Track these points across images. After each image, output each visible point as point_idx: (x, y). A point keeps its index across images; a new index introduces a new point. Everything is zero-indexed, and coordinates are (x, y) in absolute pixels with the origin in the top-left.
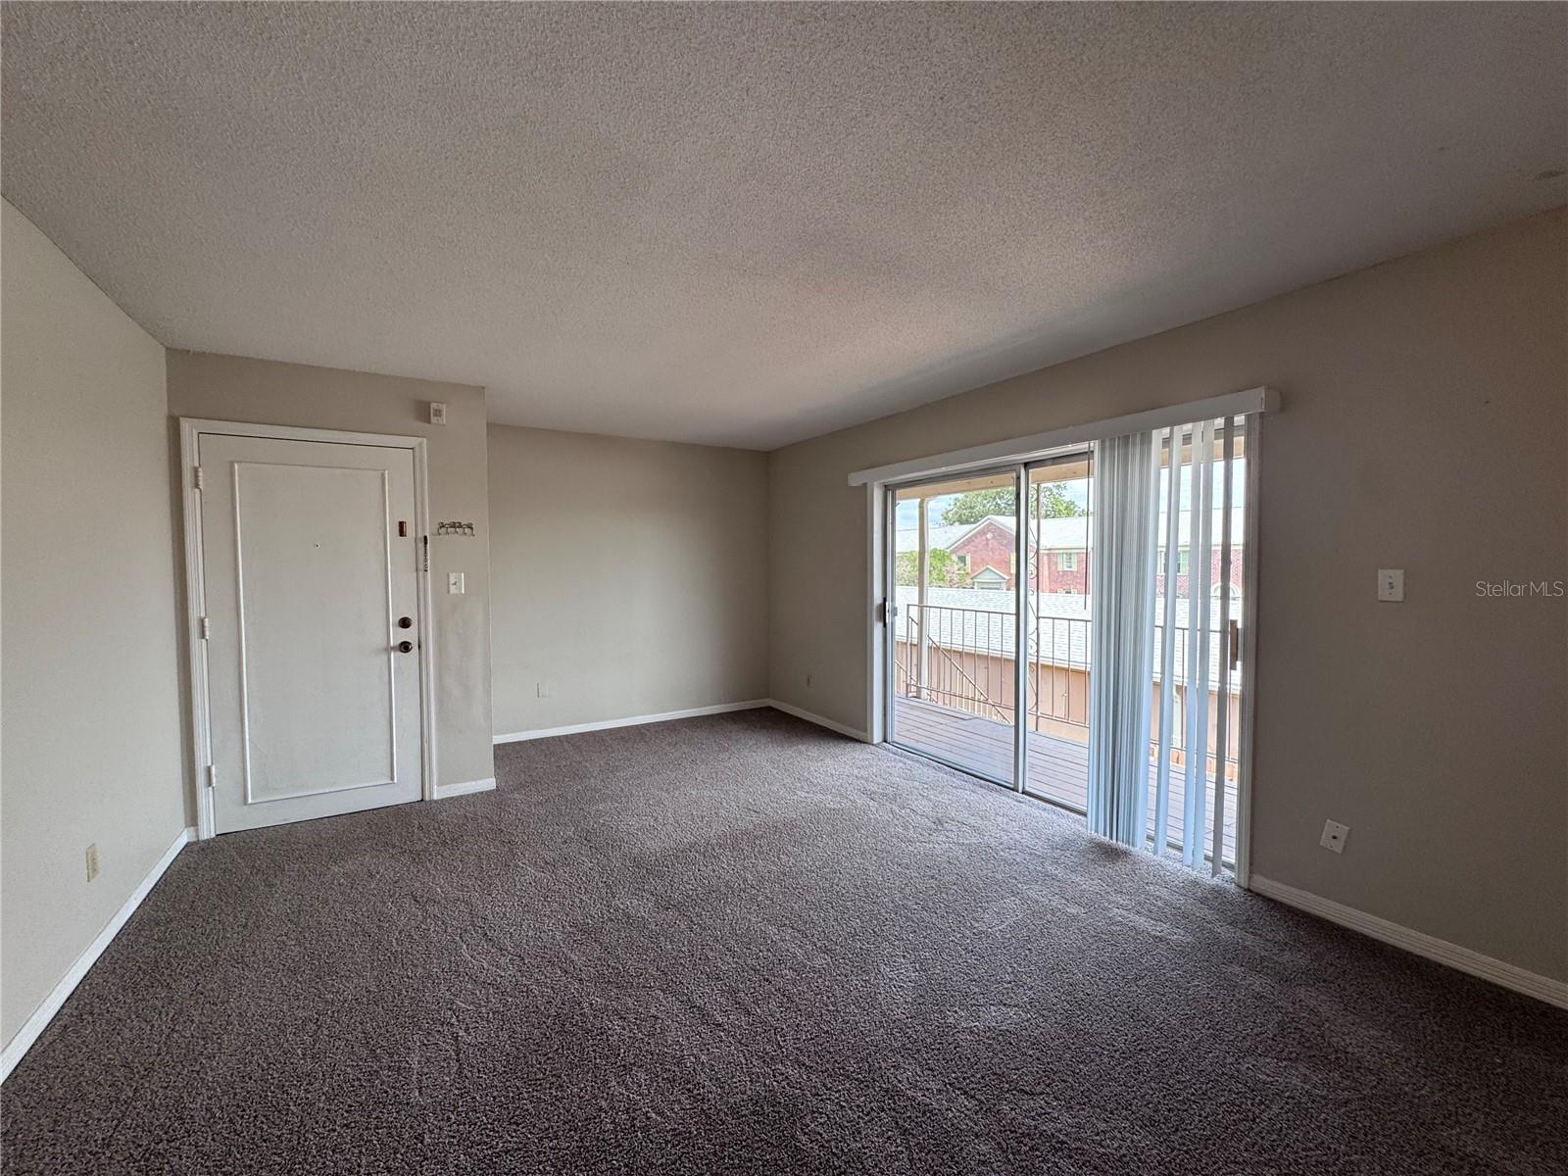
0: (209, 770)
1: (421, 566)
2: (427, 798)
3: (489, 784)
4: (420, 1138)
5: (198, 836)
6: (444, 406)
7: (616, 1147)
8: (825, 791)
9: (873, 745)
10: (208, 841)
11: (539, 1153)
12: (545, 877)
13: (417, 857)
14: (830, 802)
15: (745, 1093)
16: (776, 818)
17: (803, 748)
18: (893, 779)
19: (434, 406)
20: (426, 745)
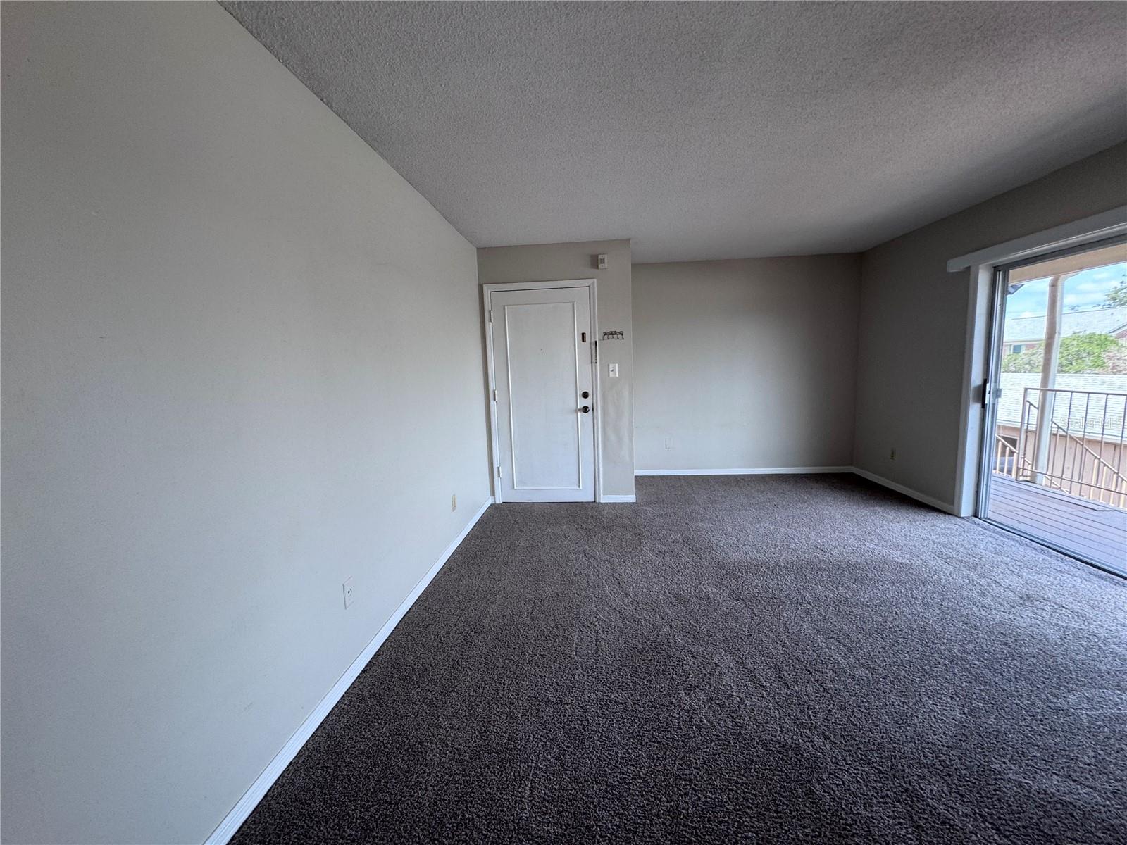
0: (498, 468)
1: (594, 360)
2: (597, 501)
3: (632, 498)
4: (573, 675)
5: (495, 501)
6: (606, 256)
7: (678, 728)
8: (896, 547)
9: (960, 517)
10: (498, 505)
11: (633, 711)
12: (658, 559)
13: (588, 532)
14: (898, 556)
15: (775, 736)
16: (841, 558)
17: (879, 510)
18: (977, 550)
19: (600, 257)
20: (597, 470)
